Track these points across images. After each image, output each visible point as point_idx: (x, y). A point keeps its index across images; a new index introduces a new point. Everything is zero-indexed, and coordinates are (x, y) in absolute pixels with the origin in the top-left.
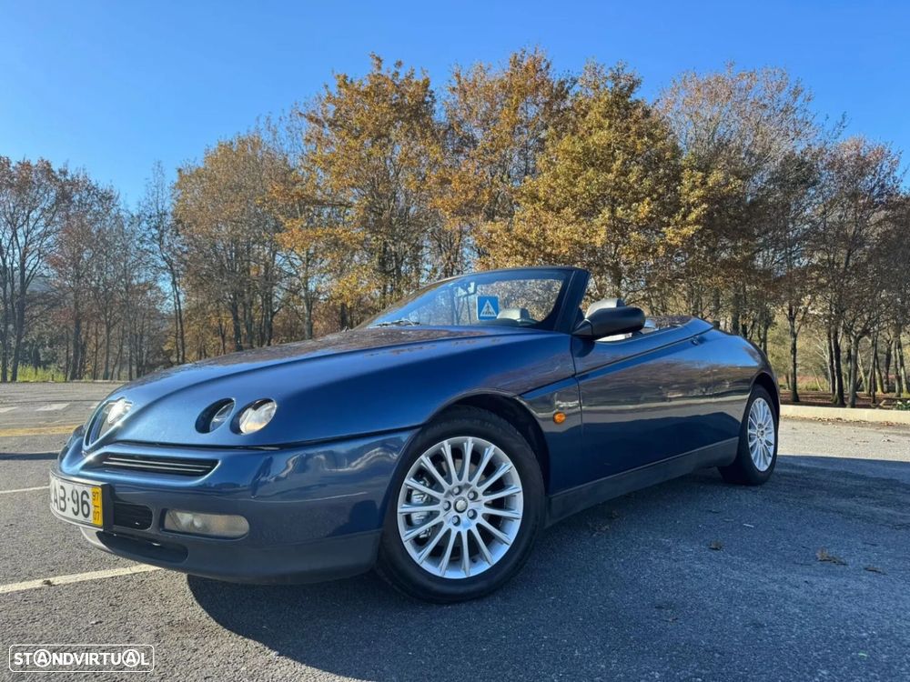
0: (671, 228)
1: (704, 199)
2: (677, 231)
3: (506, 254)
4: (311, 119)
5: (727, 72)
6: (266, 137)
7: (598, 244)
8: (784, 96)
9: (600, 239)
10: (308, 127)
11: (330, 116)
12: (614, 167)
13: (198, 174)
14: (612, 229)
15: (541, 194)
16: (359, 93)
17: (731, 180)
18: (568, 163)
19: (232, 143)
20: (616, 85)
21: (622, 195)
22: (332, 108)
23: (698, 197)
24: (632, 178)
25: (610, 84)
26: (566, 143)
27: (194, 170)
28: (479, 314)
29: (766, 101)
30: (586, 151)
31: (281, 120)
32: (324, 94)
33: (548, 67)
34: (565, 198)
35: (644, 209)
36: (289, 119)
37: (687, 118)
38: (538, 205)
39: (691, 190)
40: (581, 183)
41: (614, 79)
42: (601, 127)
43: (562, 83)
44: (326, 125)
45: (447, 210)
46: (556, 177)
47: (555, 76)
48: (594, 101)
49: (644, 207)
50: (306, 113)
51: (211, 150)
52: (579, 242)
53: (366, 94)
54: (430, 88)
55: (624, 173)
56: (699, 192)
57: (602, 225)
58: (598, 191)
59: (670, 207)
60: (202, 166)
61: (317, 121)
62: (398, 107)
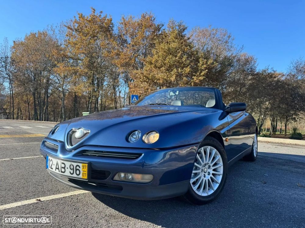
0: (195, 77)
1: (206, 68)
2: (197, 78)
3: (141, 81)
4: (69, 28)
5: (209, 28)
6: (50, 33)
7: (173, 80)
8: (226, 37)
9: (173, 79)
10: (67, 31)
11: (76, 27)
12: (178, 55)
13: (22, 44)
14: (177, 76)
15: (153, 62)
16: (87, 21)
17: (215, 63)
18: (163, 52)
19: (36, 34)
20: (179, 28)
21: (180, 65)
22: (77, 25)
23: (205, 68)
24: (184, 59)
25: (177, 28)
26: (162, 45)
27: (20, 42)
28: (132, 101)
29: (220, 39)
30: (169, 49)
31: (56, 27)
32: (74, 20)
33: (154, 19)
34: (162, 64)
35: (188, 70)
36: (60, 27)
37: (196, 42)
38: (152, 66)
39: (202, 65)
40: (167, 59)
41: (179, 26)
42: (174, 42)
43: (159, 26)
44: (74, 30)
45: (119, 65)
46: (159, 57)
47: (157, 23)
48: (172, 33)
49: (188, 69)
50: (67, 26)
51: (28, 35)
52: (166, 79)
53: (90, 21)
54: (112, 22)
55: (181, 58)
56: (205, 66)
57: (174, 74)
58: (173, 63)
59: (195, 70)
60: (24, 41)
61: (71, 29)
62: (101, 27)
